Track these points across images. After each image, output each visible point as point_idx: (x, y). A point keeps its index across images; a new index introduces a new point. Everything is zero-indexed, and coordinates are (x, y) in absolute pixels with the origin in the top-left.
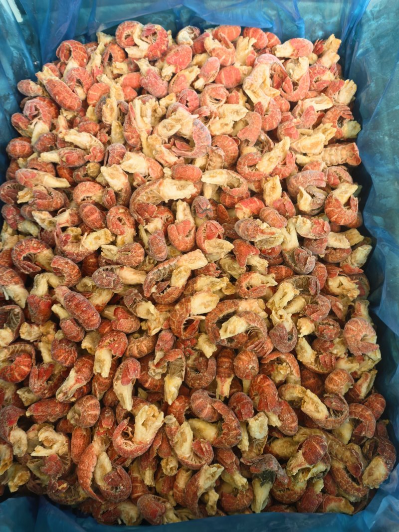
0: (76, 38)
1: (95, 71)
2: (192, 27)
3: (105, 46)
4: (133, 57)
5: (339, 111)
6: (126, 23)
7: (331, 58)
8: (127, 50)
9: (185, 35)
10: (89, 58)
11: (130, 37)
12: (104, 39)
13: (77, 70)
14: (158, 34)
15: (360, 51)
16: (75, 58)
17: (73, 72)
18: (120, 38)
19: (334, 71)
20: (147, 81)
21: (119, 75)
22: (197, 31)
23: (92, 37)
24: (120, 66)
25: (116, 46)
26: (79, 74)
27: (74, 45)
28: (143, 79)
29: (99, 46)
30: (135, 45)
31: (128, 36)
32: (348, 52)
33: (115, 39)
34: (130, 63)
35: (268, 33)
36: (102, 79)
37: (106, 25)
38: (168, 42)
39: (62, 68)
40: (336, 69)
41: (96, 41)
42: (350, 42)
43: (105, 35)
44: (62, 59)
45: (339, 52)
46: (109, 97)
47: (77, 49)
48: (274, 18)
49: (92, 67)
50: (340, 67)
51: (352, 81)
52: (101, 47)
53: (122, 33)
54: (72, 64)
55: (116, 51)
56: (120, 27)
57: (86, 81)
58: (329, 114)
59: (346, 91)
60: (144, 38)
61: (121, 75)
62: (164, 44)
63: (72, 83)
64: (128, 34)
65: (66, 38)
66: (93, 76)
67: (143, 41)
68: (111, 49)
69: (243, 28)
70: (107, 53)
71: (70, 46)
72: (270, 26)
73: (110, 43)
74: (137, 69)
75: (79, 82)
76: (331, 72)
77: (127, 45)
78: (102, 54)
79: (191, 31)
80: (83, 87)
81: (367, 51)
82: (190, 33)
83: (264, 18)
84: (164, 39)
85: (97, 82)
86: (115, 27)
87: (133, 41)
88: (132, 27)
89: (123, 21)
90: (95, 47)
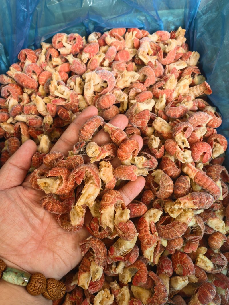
0: (29, 47)
1: (42, 65)
2: (96, 32)
3: (47, 49)
4: (63, 53)
5: (191, 69)
6: (57, 34)
7: (182, 40)
8: (59, 50)
9: (93, 37)
10: (38, 58)
11: (61, 42)
12: (45, 46)
13: (32, 65)
14: (77, 39)
15: (199, 34)
16: (29, 59)
17: (29, 67)
18: (55, 43)
19: (184, 48)
20: (74, 68)
21: (57, 66)
22: (99, 34)
23: (38, 45)
24: (57, 60)
25: (53, 49)
26: (33, 67)
27: (28, 52)
28: (71, 66)
29: (43, 50)
30: (64, 47)
31: (59, 42)
32: (191, 36)
33: (52, 45)
34: (62, 58)
35: (142, 30)
36: (47, 69)
37: (45, 37)
38: (83, 43)
39: (23, 66)
40: (185, 46)
41: (41, 48)
42: (192, 30)
43: (46, 43)
44: (22, 61)
45: (185, 36)
46: (52, 80)
47: (30, 53)
48: (144, 21)
49: (40, 63)
50: (187, 45)
51: (196, 52)
52: (44, 50)
53: (55, 40)
54: (28, 62)
55: (53, 52)
56: (54, 37)
57: (38, 71)
58: (186, 71)
59: (194, 58)
60: (69, 42)
61: (58, 65)
62: (81, 44)
63: (30, 74)
64: (59, 41)
65: (23, 48)
66: (41, 68)
67: (68, 44)
68: (50, 51)
69: (127, 29)
70: (48, 54)
71: (26, 52)
72: (142, 26)
73: (49, 47)
74: (67, 61)
75: (34, 72)
76: (183, 48)
77: (59, 47)
78: (45, 54)
79: (96, 35)
80: (36, 75)
81: (202, 34)
82: (96, 36)
83: (138, 22)
84: (81, 41)
85: (44, 71)
86: (51, 38)
87: (62, 44)
88: (61, 36)
89: (56, 34)
90: (40, 51)
